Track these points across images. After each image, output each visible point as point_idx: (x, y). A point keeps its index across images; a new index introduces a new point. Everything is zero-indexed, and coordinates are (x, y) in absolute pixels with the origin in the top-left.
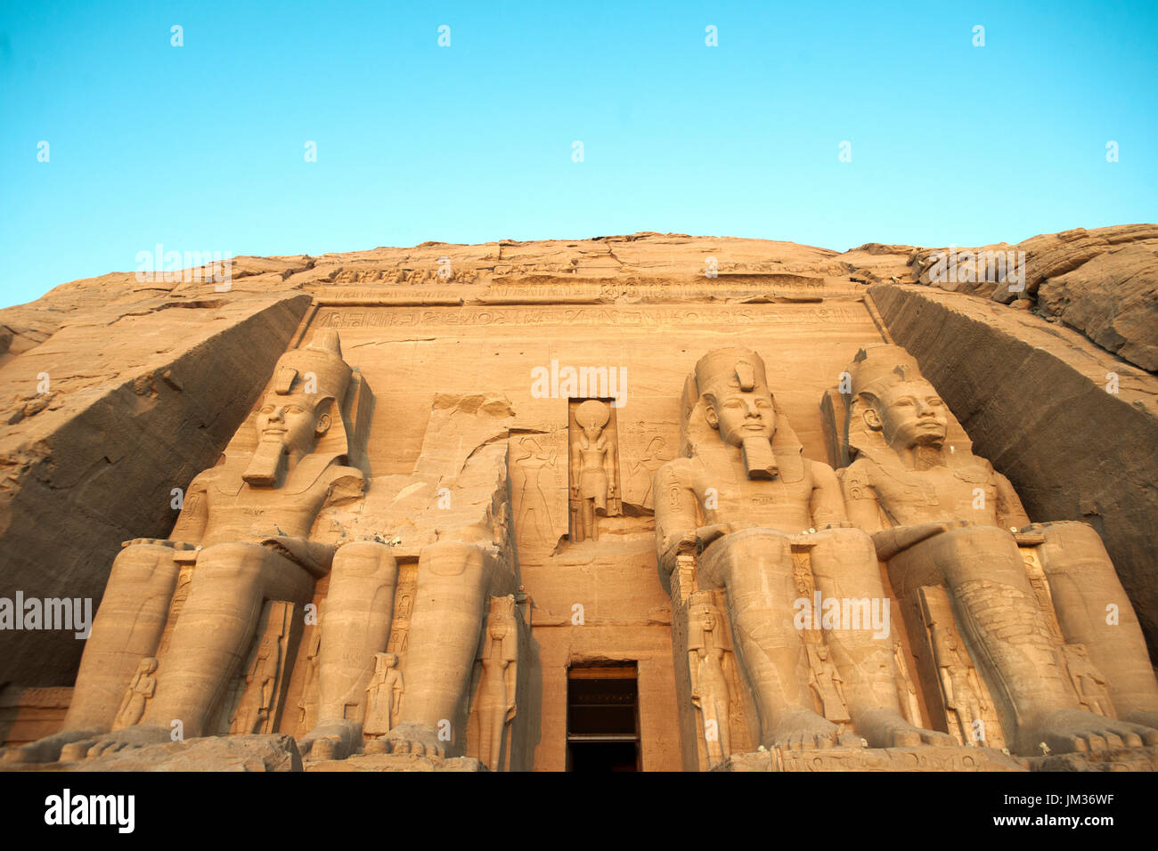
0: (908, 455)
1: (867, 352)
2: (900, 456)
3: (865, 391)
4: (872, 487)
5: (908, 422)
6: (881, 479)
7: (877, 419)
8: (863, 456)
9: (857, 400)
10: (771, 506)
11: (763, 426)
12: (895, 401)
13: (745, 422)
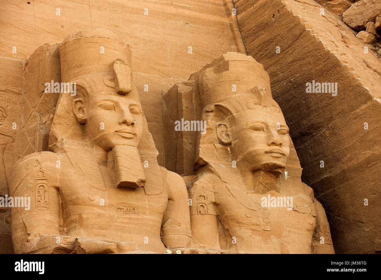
0: (250, 177)
1: (230, 63)
2: (244, 176)
3: (221, 104)
4: (215, 204)
5: (258, 148)
6: (225, 198)
7: (228, 135)
8: (211, 171)
9: (212, 111)
10: (133, 216)
11: (135, 134)
12: (250, 125)
13: (119, 128)
